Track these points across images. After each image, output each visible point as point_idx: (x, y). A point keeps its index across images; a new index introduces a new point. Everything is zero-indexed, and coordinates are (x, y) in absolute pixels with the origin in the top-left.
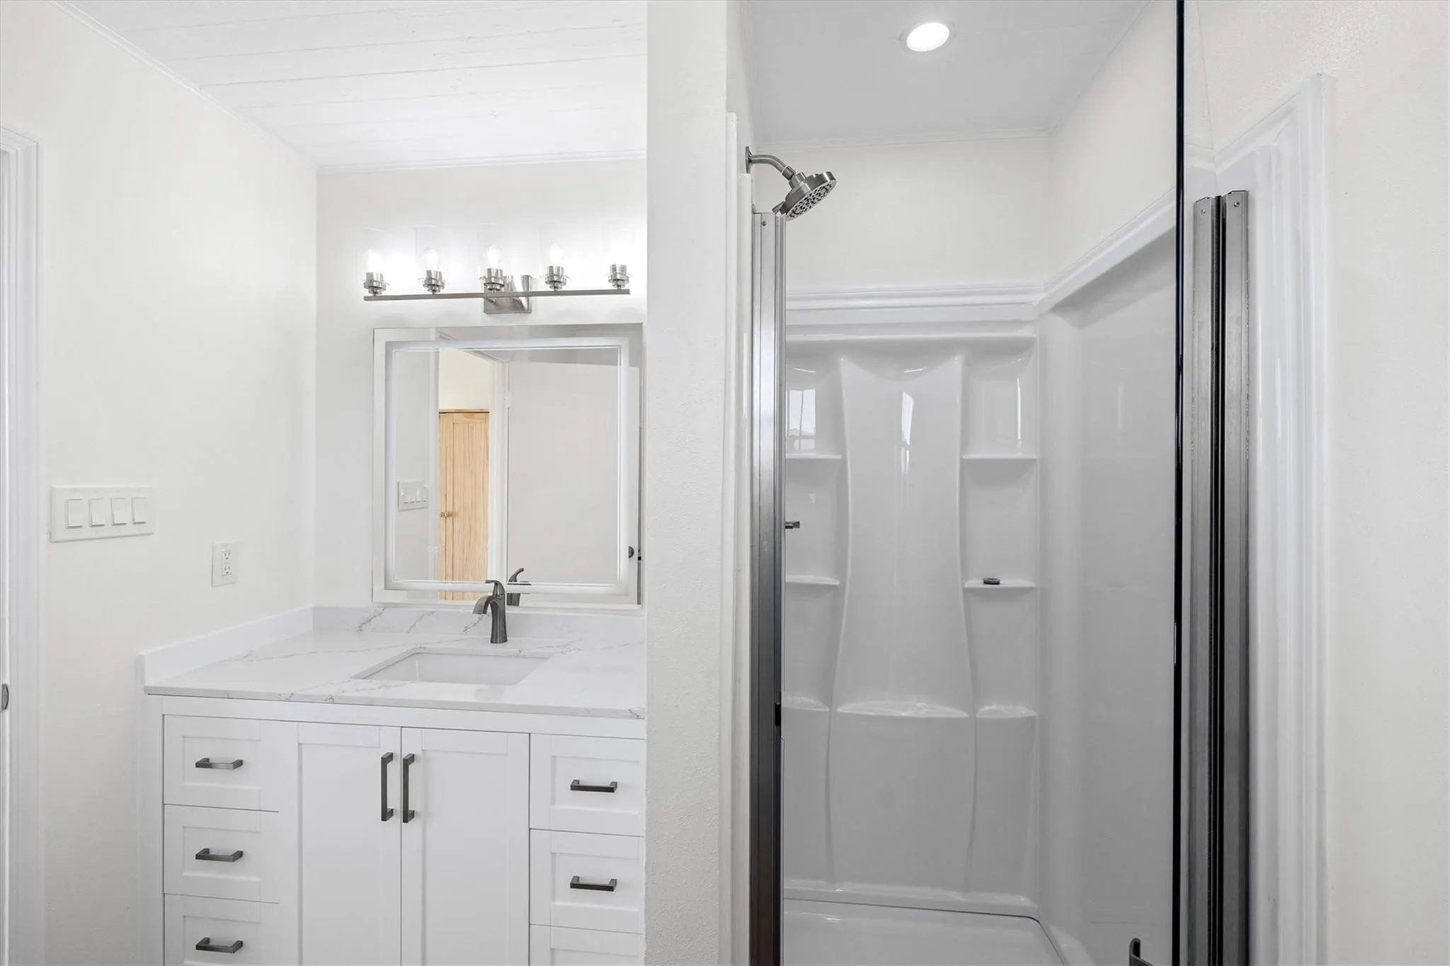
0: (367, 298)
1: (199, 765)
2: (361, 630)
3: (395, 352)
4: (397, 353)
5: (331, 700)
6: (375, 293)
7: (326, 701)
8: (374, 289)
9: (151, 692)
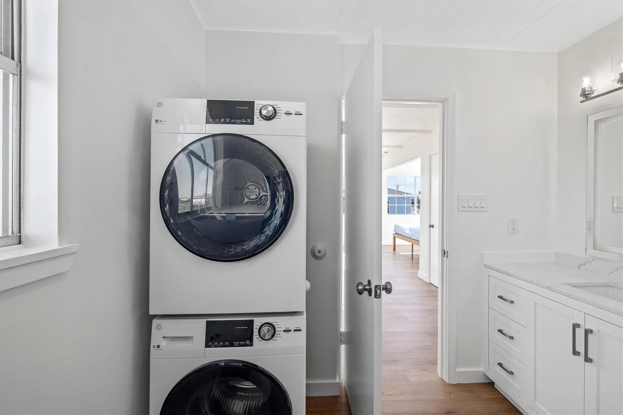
0: (582, 102)
1: (499, 297)
2: (580, 268)
3: (600, 124)
4: (601, 125)
5: (549, 288)
6: (586, 97)
7: (546, 288)
8: (586, 95)
9: (486, 266)
